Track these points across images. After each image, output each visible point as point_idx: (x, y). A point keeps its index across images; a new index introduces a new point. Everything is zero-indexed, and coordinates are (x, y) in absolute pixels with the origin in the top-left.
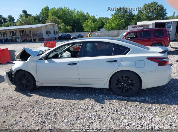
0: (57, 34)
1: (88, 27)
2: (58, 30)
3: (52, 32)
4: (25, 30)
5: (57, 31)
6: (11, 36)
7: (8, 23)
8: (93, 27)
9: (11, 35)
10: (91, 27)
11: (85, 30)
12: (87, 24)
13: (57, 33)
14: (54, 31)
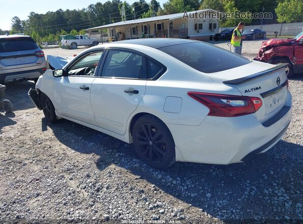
0: (215, 30)
1: (286, 13)
2: (217, 23)
3: (206, 26)
4: (163, 23)
5: (215, 25)
6: (143, 33)
7: (151, 11)
8: (300, 12)
9: (142, 31)
10: (295, 13)
11: (279, 20)
12: (287, 8)
13: (215, 27)
14: (210, 25)
